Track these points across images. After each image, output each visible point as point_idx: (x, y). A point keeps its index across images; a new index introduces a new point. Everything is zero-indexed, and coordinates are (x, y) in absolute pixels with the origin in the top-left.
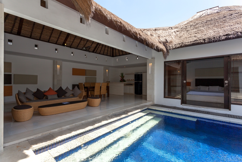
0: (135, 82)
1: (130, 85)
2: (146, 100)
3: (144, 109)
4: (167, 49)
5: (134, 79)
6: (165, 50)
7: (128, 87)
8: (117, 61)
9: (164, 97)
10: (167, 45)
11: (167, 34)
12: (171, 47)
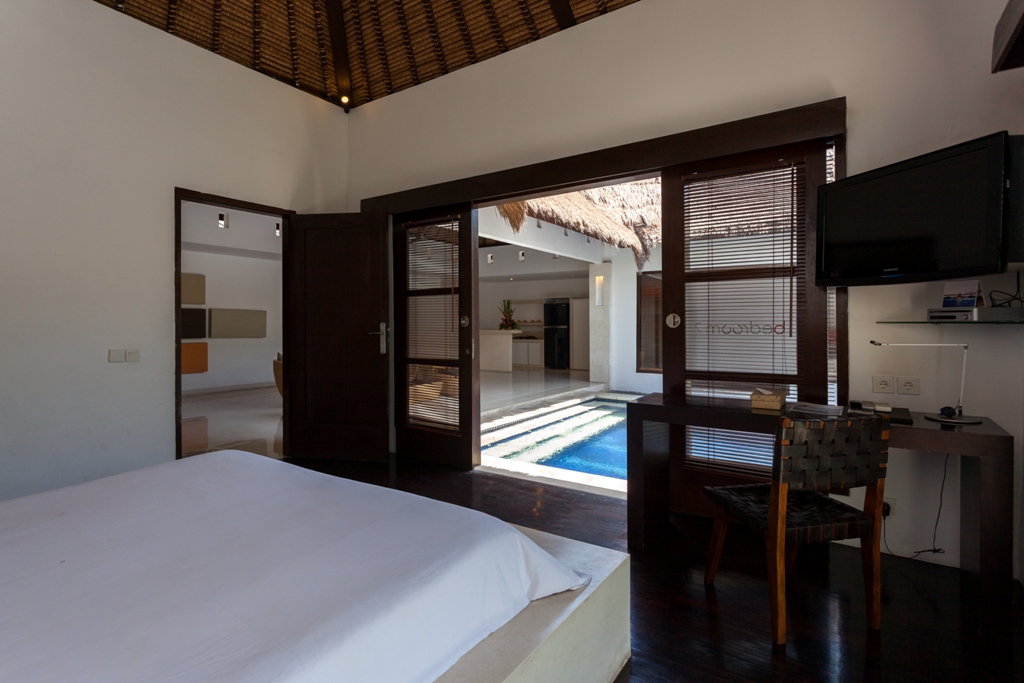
0: (545, 329)
1: (528, 338)
2: (588, 381)
3: (587, 399)
4: (644, 246)
5: (542, 319)
6: (639, 247)
7: (523, 344)
8: (490, 261)
9: (638, 371)
10: (644, 233)
11: (645, 198)
12: (654, 241)
